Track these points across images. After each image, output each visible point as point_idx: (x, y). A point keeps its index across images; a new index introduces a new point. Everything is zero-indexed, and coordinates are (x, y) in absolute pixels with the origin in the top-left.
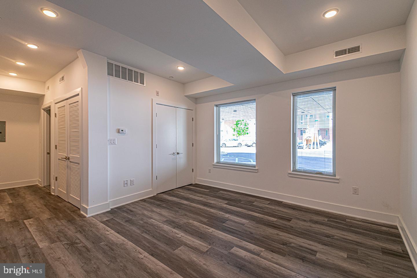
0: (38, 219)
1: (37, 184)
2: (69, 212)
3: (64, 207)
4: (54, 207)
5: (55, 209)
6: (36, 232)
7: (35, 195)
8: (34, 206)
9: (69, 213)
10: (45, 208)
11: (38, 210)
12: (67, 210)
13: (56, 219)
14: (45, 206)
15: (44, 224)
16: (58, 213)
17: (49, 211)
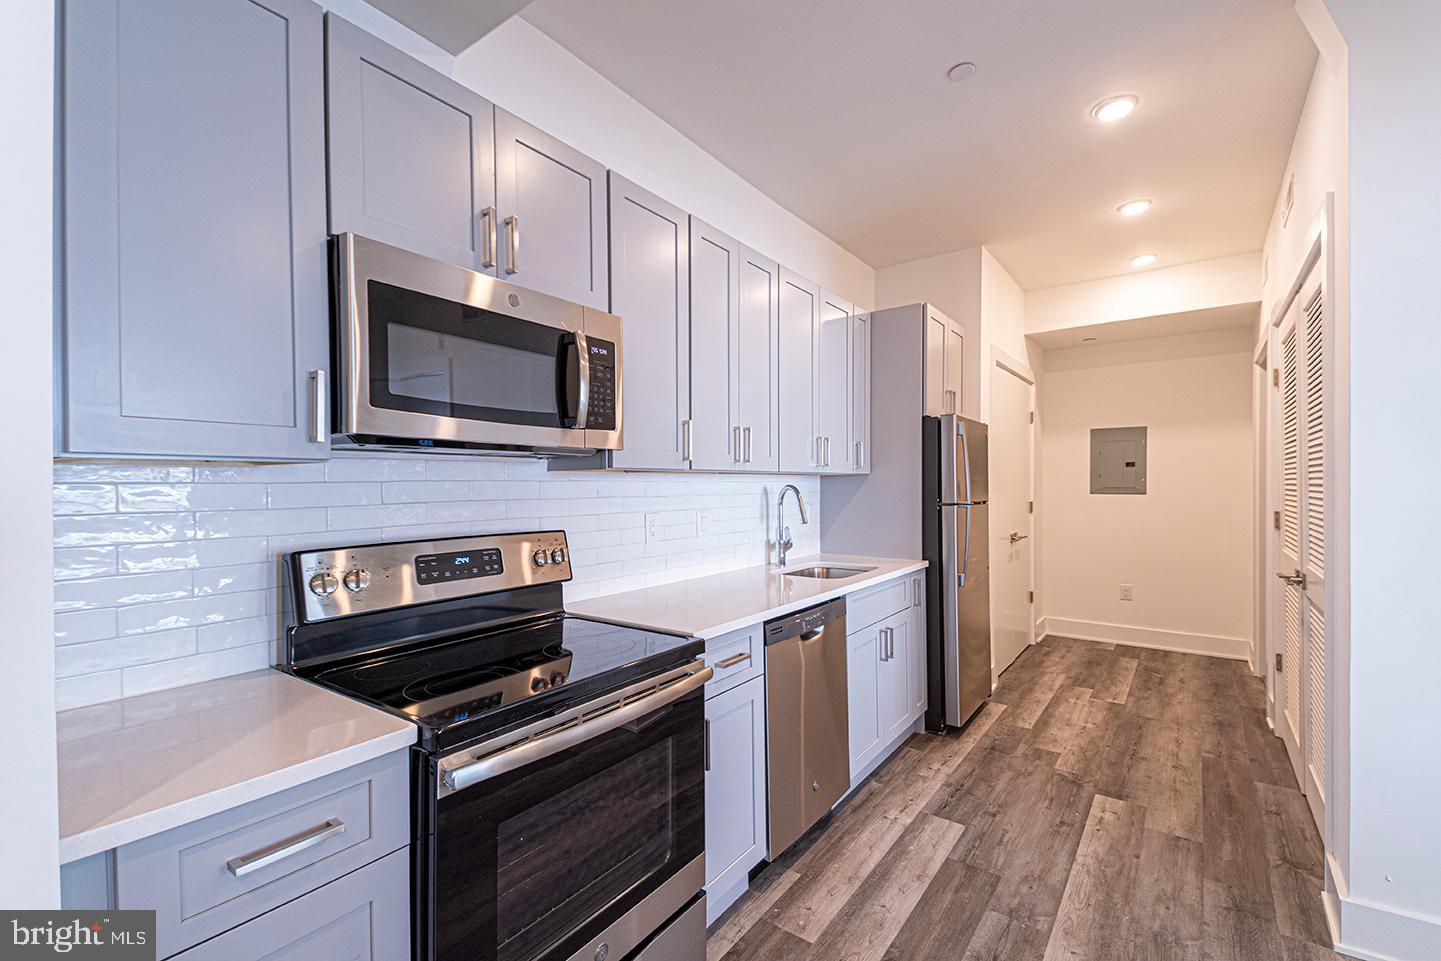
0: (1137, 817)
1: (1247, 658)
2: (1273, 857)
3: (1269, 812)
4: (1234, 791)
5: (1228, 801)
6: (1088, 872)
7: (1209, 701)
8: (1172, 747)
9: (1267, 860)
10: (1197, 776)
11: (1168, 774)
12: (1270, 835)
13: (1192, 861)
14: (1207, 767)
15: (1138, 857)
16: (1226, 831)
17: (1201, 802)
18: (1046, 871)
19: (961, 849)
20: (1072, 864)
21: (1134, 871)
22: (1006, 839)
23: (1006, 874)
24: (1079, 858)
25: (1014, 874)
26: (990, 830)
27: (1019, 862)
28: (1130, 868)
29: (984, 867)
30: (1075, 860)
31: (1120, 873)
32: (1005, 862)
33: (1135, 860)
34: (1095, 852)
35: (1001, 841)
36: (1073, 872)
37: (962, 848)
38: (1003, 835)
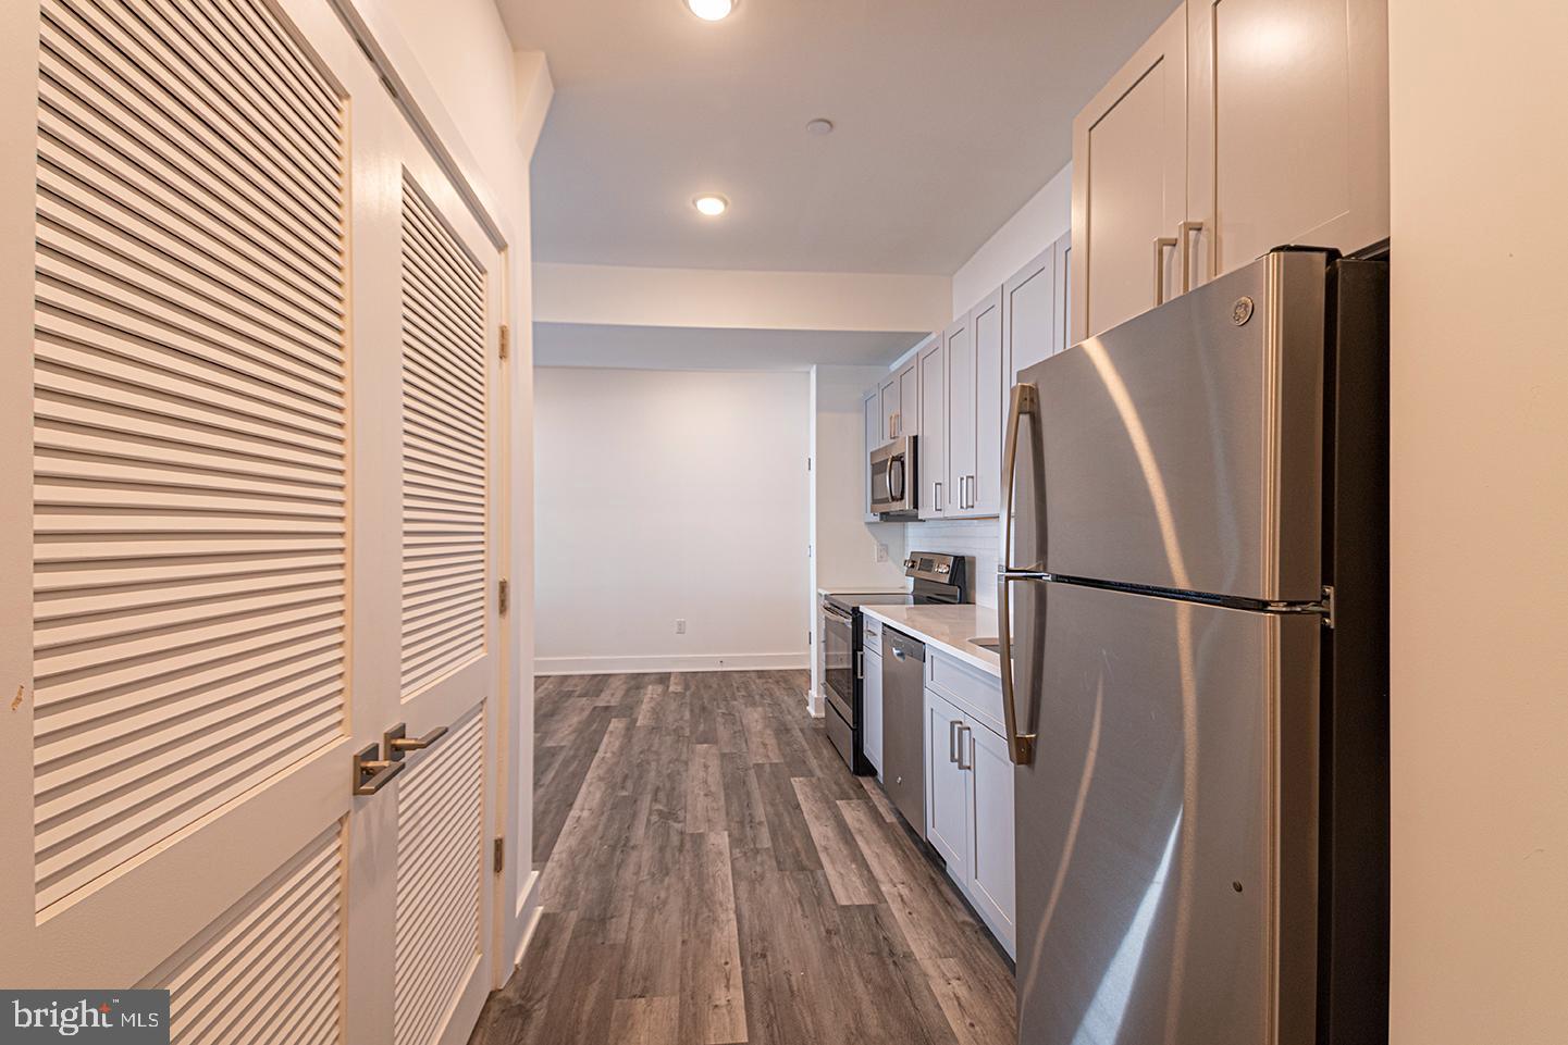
18: (752, 891)
19: (821, 879)
20: (736, 907)
21: (686, 924)
22: (798, 906)
23: (777, 875)
24: (732, 916)
25: (772, 876)
26: (817, 910)
27: (775, 889)
28: (689, 924)
29: (795, 874)
30: (736, 912)
31: (697, 916)
32: (784, 884)
33: (686, 937)
34: (722, 930)
35: (800, 902)
36: (732, 898)
37: (823, 882)
38: (803, 910)
